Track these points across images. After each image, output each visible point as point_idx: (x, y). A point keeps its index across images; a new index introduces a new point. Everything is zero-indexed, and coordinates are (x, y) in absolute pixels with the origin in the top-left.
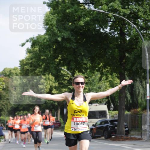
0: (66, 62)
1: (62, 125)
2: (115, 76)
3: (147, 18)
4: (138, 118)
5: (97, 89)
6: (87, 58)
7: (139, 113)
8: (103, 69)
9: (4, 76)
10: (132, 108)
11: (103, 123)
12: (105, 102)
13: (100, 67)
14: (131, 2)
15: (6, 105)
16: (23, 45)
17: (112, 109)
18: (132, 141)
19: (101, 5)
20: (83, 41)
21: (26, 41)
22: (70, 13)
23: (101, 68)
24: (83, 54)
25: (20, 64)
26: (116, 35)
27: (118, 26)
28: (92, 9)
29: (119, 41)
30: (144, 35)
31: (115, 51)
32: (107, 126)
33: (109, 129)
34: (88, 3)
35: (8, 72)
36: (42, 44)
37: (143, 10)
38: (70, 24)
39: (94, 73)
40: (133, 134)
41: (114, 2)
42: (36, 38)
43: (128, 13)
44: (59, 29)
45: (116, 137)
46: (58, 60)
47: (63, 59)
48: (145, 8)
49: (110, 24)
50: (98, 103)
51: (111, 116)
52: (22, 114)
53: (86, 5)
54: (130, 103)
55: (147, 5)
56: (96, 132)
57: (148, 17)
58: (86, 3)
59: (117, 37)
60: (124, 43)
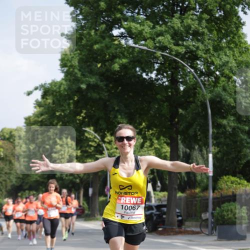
0: (93, 120)
1: (86, 212)
2: (163, 141)
3: (209, 60)
4: (196, 202)
6: (123, 114)
7: (198, 196)
8: (145, 131)
9: (2, 139)
10: (188, 188)
13: (142, 128)
14: (186, 37)
15: (4, 182)
16: (29, 94)
17: (158, 189)
18: (188, 236)
19: (145, 40)
20: (119, 90)
21: (33, 89)
22: (98, 49)
23: (144, 130)
24: (116, 108)
25: (25, 123)
26: (165, 82)
27: (168, 69)
28: (131, 45)
29: (170, 92)
30: (205, 83)
31: (163, 106)
32: (152, 213)
33: (155, 218)
34: (125, 37)
35: (7, 134)
36: (58, 94)
38: (99, 65)
40: (189, 225)
41: (164, 36)
42: (48, 85)
43: (183, 53)
44: (82, 72)
45: (165, 229)
46: (81, 118)
47: (87, 116)
48: (207, 44)
49: (156, 66)
51: (158, 200)
52: (27, 195)
53: (123, 39)
54: (184, 180)
55: (210, 41)
57: (210, 58)
58: (122, 36)
59: (166, 86)
60: (177, 95)
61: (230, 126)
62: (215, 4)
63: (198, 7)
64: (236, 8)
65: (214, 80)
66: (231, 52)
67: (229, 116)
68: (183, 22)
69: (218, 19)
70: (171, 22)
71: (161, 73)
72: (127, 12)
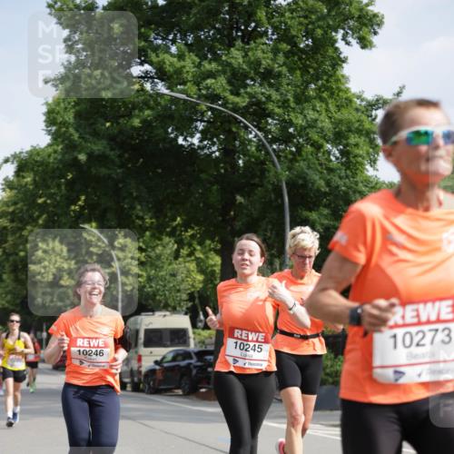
0: (97, 212)
2: (207, 248)
3: (287, 117)
5: (167, 277)
8: (181, 231)
11: (180, 358)
12: (184, 309)
13: (177, 226)
14: (252, 79)
17: (200, 325)
19: (184, 83)
20: (139, 164)
21: (2, 161)
22: (107, 100)
23: (178, 228)
24: (135, 194)
26: (214, 152)
27: (219, 132)
28: (161, 91)
29: (222, 168)
30: (280, 154)
31: (210, 191)
32: (191, 364)
33: (194, 372)
34: (152, 78)
37: (279, 97)
39: (160, 239)
41: (215, 79)
42: (26, 155)
43: (244, 104)
44: (81, 134)
46: (77, 208)
47: (88, 204)
48: (284, 92)
49: (201, 126)
50: (168, 310)
51: (199, 342)
53: (147, 81)
55: (290, 87)
56: (161, 378)
57: (288, 115)
58: (146, 76)
59: (217, 157)
60: (234, 173)
61: (322, 225)
62: (300, 27)
63: (270, 31)
64: (334, 34)
65: (294, 149)
66: (324, 106)
67: (321, 208)
68: (246, 55)
69: (302, 51)
70: (226, 55)
71: (209, 136)
72: (156, 39)
